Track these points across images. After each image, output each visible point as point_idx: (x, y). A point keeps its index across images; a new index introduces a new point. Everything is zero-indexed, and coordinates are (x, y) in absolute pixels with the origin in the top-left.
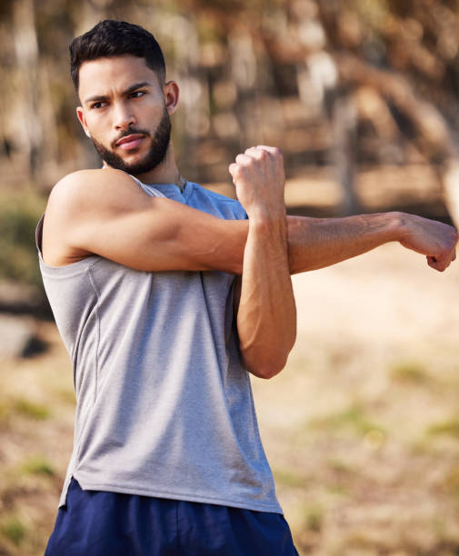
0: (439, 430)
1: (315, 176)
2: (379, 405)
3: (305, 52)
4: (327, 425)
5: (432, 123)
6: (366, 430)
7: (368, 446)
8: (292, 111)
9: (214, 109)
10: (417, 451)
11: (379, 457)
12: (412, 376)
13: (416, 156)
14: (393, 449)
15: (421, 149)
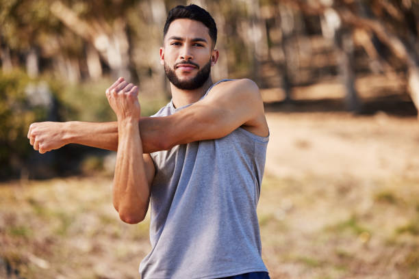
0: (401, 231)
1: (331, 82)
2: (368, 217)
3: (323, 7)
4: (337, 229)
5: (398, 48)
6: (359, 232)
7: (361, 240)
8: (316, 44)
9: (270, 44)
10: (390, 243)
11: (366, 247)
12: (387, 199)
13: (388, 68)
14: (375, 243)
15: (391, 64)
